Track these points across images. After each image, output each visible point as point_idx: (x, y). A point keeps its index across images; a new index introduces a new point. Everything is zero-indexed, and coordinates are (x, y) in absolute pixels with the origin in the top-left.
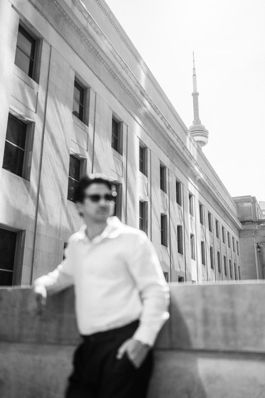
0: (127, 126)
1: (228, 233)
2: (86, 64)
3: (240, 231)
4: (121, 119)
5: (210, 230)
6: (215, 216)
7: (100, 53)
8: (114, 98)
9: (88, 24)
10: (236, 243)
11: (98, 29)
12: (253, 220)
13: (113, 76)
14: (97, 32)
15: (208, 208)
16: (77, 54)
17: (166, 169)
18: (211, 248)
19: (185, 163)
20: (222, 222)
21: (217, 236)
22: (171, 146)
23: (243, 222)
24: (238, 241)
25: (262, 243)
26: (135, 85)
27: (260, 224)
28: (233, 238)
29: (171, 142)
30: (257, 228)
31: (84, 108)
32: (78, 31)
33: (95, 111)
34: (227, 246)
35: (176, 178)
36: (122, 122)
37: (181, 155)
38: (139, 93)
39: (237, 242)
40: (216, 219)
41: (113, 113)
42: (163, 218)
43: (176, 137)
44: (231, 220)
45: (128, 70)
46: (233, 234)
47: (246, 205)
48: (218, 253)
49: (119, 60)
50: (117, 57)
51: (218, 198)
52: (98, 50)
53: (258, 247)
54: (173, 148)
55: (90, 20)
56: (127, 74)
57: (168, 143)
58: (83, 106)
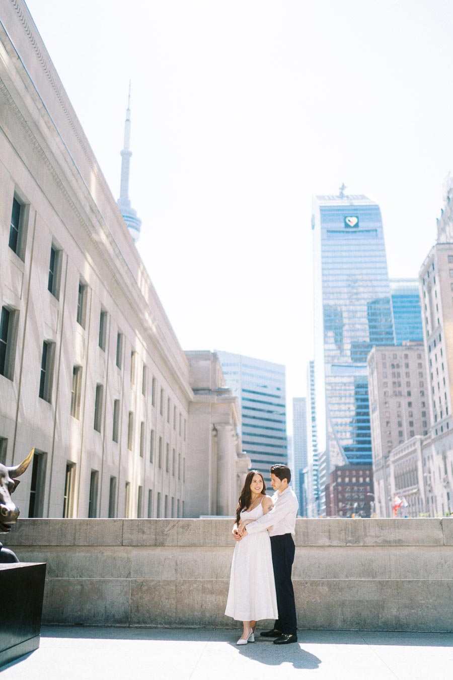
0: (67, 256)
1: (175, 407)
2: (29, 171)
3: (190, 403)
4: (61, 247)
5: (153, 404)
6: (161, 382)
7: (47, 154)
8: (55, 216)
9: (40, 116)
10: (183, 422)
11: (52, 125)
12: (210, 388)
13: (58, 183)
14: (49, 128)
15: (154, 371)
16: (20, 157)
17: (106, 315)
18: (152, 432)
19: (130, 304)
20: (168, 392)
21: (161, 413)
22: (116, 281)
23: (196, 391)
24: (187, 419)
25: (220, 423)
26: (85, 197)
27: (220, 395)
28: (180, 414)
29: (118, 276)
30: (215, 401)
31: (18, 234)
32: (24, 123)
33: (33, 239)
34: (172, 427)
35: (119, 328)
36: (62, 250)
37: (128, 294)
38: (88, 209)
39: (185, 421)
40: (162, 387)
41: (53, 238)
42: (99, 388)
43: (126, 268)
44: (180, 387)
45: (80, 177)
46: (181, 408)
47: (203, 364)
48: (160, 439)
49: (71, 163)
50: (69, 160)
51: (168, 355)
52: (45, 150)
53: (215, 429)
54: (118, 284)
55: (43, 112)
56: (77, 181)
57: (114, 276)
58: (18, 231)
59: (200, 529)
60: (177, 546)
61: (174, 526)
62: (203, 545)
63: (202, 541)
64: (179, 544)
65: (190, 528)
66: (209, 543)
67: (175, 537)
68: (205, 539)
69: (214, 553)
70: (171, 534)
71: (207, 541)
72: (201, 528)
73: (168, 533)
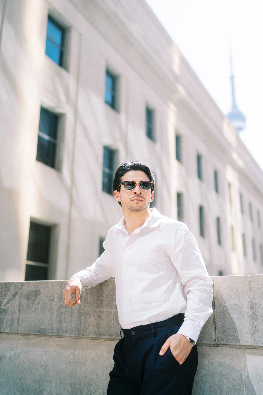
5: (251, 220)
6: (257, 206)
7: (131, 40)
9: (118, 8)
13: (146, 63)
14: (127, 17)
17: (202, 158)
22: (207, 133)
38: (172, 79)
40: (258, 210)
43: (213, 123)
52: (129, 36)
57: (205, 130)
59: (53, 300)
60: (17, 333)
61: (14, 295)
62: (57, 334)
63: (55, 326)
64: (21, 330)
65: (38, 299)
66: (67, 330)
67: (16, 316)
68: (61, 322)
69: (77, 353)
70: (10, 309)
71: (64, 325)
72: (56, 299)
73: (6, 307)
